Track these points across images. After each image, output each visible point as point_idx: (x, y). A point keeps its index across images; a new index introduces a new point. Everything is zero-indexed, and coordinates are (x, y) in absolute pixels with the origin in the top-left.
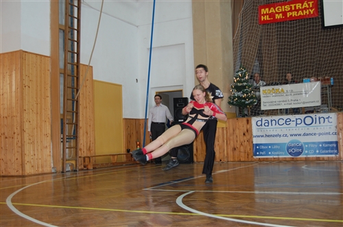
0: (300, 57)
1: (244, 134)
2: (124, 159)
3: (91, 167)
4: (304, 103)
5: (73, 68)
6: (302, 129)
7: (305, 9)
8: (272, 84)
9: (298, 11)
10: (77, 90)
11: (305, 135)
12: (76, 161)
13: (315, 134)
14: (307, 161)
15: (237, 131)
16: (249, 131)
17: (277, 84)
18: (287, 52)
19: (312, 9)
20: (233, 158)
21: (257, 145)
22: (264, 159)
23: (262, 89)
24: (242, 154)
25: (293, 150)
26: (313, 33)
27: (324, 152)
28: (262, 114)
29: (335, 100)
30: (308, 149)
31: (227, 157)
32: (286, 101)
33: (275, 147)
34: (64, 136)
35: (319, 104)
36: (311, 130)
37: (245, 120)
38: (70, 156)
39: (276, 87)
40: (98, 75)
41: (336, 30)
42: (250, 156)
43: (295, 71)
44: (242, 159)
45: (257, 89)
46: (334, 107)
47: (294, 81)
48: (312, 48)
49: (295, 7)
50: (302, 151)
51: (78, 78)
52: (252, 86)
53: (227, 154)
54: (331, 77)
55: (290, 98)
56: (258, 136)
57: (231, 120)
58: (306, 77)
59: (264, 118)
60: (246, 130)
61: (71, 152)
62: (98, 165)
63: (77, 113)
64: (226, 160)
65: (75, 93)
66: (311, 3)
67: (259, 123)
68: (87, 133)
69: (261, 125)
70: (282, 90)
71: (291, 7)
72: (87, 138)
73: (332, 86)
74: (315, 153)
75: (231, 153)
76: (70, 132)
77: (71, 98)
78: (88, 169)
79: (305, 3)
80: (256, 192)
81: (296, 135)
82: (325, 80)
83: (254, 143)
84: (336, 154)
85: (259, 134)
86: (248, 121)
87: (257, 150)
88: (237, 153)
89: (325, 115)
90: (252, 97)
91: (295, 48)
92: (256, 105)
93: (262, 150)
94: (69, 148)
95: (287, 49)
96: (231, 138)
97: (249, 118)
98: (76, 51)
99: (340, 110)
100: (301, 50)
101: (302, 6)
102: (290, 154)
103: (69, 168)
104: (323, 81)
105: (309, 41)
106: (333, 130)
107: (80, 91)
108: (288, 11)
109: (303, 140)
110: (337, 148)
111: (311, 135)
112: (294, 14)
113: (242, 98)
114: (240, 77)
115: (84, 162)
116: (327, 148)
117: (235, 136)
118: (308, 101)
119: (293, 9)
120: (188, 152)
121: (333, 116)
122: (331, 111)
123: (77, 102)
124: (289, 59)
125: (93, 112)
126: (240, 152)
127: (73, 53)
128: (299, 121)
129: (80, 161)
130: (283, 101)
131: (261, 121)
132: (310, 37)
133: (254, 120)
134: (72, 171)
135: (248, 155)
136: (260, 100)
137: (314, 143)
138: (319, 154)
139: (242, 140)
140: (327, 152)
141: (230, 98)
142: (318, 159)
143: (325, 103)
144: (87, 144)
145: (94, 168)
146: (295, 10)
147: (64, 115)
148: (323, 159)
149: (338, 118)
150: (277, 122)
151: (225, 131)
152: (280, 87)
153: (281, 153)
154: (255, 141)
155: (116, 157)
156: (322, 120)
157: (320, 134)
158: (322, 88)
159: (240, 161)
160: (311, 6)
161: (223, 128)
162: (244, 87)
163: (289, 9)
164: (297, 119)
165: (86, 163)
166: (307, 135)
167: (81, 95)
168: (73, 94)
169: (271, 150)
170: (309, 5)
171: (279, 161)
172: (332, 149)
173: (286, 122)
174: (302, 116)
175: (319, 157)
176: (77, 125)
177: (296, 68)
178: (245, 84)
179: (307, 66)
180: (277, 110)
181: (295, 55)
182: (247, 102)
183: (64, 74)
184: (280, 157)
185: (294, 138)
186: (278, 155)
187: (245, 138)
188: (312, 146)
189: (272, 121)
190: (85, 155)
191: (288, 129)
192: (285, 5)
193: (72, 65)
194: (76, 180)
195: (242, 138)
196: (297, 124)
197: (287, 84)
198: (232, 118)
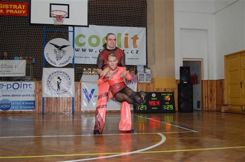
0: (13, 42)
4: (14, 74)
6: (11, 92)
7: (20, 9)
9: (14, 10)
11: (13, 96)
13: (20, 96)
14: (13, 113)
18: (4, 37)
19: (24, 10)
25: (4, 106)
26: (23, 27)
27: (25, 108)
29: (35, 73)
30: (15, 105)
32: (1, 71)
35: (24, 75)
36: (17, 92)
41: (39, 28)
43: (9, 51)
46: (34, 77)
48: (22, 37)
49: (12, 7)
50: (10, 107)
54: (33, 57)
55: (4, 69)
58: (16, 56)
66: (24, 6)
71: (9, 6)
73: (34, 64)
74: (19, 109)
79: (20, 6)
81: (6, 96)
82: (29, 59)
84: (33, 109)
89: (28, 83)
91: (10, 35)
95: (4, 35)
99: (38, 80)
100: (14, 37)
101: (17, 7)
102: (2, 109)
104: (28, 60)
105: (21, 32)
106: (32, 93)
108: (8, 9)
109: (11, 99)
110: (34, 105)
111: (17, 96)
112: (11, 11)
116: (28, 105)
118: (16, 72)
119: (11, 8)
121: (33, 83)
122: (32, 80)
124: (5, 43)
128: (9, 86)
132: (21, 29)
137: (19, 102)
138: (22, 109)
140: (27, 107)
142: (21, 112)
143: (28, 75)
146: (12, 9)
148: (25, 112)
149: (36, 85)
156: (25, 86)
157: (23, 96)
158: (27, 65)
160: (24, 8)
163: (8, 7)
164: (8, 85)
166: (15, 96)
170: (22, 7)
172: (31, 105)
174: (12, 83)
175: (22, 111)
177: (10, 49)
179: (18, 49)
181: (10, 40)
185: (5, 98)
188: (18, 103)
191: (1, 91)
192: (5, 4)
196: (7, 88)
197: (2, 59)
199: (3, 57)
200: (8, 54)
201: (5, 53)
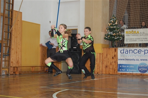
1: (113, 58)
2: (39, 69)
3: (18, 73)
5: (9, 13)
8: (132, 28)
10: (11, 27)
12: (9, 69)
15: (109, 56)
16: (115, 56)
17: (135, 28)
18: (142, 8)
20: (106, 72)
21: (120, 65)
22: (124, 74)
23: (125, 30)
24: (111, 70)
25: (142, 69)
28: (125, 46)
31: (102, 71)
32: (140, 39)
33: (131, 67)
34: (1, 54)
37: (113, 49)
38: (5, 66)
39: (134, 30)
40: (25, 18)
42: (115, 72)
44: (111, 73)
45: (123, 30)
47: (145, 27)
50: (147, 70)
51: (11, 19)
52: (119, 28)
53: (102, 69)
55: (142, 37)
56: (121, 60)
57: (105, 49)
59: (126, 49)
60: (114, 56)
61: (6, 63)
62: (22, 72)
63: (10, 40)
64: (101, 73)
65: (10, 28)
67: (122, 52)
68: (17, 52)
69: (123, 53)
70: (138, 32)
72: (16, 56)
75: (104, 69)
76: (5, 52)
77: (7, 31)
78: (16, 74)
80: (118, 93)
81: (143, 60)
83: (119, 63)
85: (122, 58)
86: (115, 50)
87: (120, 68)
88: (108, 69)
90: (119, 36)
92: (121, 40)
93: (123, 68)
94: (5, 61)
95: (142, 6)
96: (105, 60)
97: (116, 48)
98: (11, 3)
102: (140, 71)
103: (4, 73)
107: (13, 27)
113: (112, 36)
114: (112, 23)
115: (14, 70)
117: (107, 59)
120: (78, 67)
123: (11, 33)
124: (143, 13)
125: (21, 40)
126: (110, 68)
127: (9, 3)
129: (12, 69)
130: (138, 39)
131: (124, 50)
133: (119, 49)
134: (6, 75)
135: (114, 70)
136: (124, 37)
139: (111, 61)
141: (105, 35)
144: (16, 59)
145: (19, 74)
147: (2, 41)
150: (133, 52)
151: (101, 56)
152: (136, 30)
153: (134, 70)
154: (119, 62)
155: (34, 68)
159: (109, 74)
161: (100, 53)
162: (114, 29)
164: (145, 50)
165: (15, 71)
167: (13, 29)
168: (8, 29)
169: (129, 68)
171: (133, 75)
173: (138, 51)
176: (10, 48)
178: (115, 27)
180: (134, 44)
182: (116, 38)
183: (3, 16)
184: (134, 73)
185: (143, 62)
186: (133, 72)
187: (113, 60)
189: (130, 51)
190: (15, 66)
191: (139, 56)
193: (9, 11)
194: (8, 80)
195: (111, 60)
196: (145, 53)
197: (141, 28)
198: (106, 48)
199: (142, 26)
200: (146, 23)
201: (143, 23)
